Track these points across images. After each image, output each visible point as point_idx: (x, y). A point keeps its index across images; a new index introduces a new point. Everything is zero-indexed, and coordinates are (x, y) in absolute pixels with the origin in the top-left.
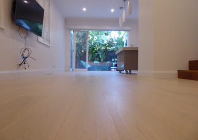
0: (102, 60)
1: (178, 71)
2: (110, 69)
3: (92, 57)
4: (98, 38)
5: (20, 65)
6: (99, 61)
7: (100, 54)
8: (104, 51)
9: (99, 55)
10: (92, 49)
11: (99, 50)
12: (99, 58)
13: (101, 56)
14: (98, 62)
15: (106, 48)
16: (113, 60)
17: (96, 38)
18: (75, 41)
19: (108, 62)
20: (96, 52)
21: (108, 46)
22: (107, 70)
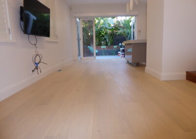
0: (109, 44)
1: (187, 72)
2: (117, 54)
3: (99, 41)
4: (104, 21)
5: (33, 71)
6: (106, 45)
7: (107, 38)
8: (111, 35)
9: (105, 39)
10: (99, 34)
11: (106, 34)
12: (106, 42)
13: (107, 40)
14: (105, 47)
15: (113, 32)
16: (120, 44)
17: (102, 21)
18: (81, 26)
19: (115, 47)
20: (103, 36)
21: (114, 29)
22: (114, 55)
